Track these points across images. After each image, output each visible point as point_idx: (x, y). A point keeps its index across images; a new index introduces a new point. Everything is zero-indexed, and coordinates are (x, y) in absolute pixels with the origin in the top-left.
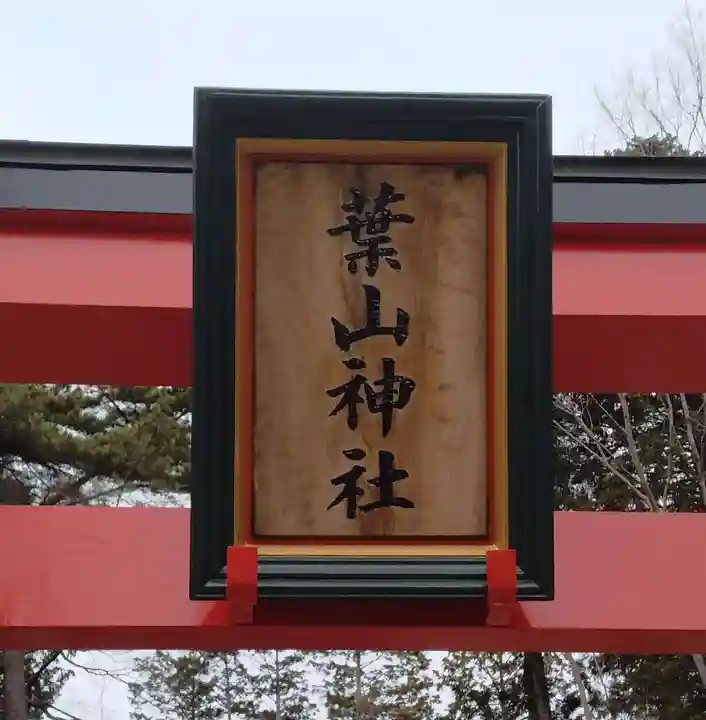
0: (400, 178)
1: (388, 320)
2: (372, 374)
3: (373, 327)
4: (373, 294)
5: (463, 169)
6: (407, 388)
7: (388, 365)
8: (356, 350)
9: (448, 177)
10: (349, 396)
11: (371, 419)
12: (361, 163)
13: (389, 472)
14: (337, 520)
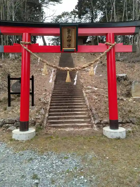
0: (71, 29)
1: (70, 37)
2: (69, 39)
3: (69, 37)
4: (69, 35)
5: (74, 28)
6: (71, 40)
7: (70, 39)
8: (68, 38)
9: (73, 29)
10: (68, 41)
11: (69, 42)
12: (68, 28)
13: (70, 44)
14: (67, 47)
